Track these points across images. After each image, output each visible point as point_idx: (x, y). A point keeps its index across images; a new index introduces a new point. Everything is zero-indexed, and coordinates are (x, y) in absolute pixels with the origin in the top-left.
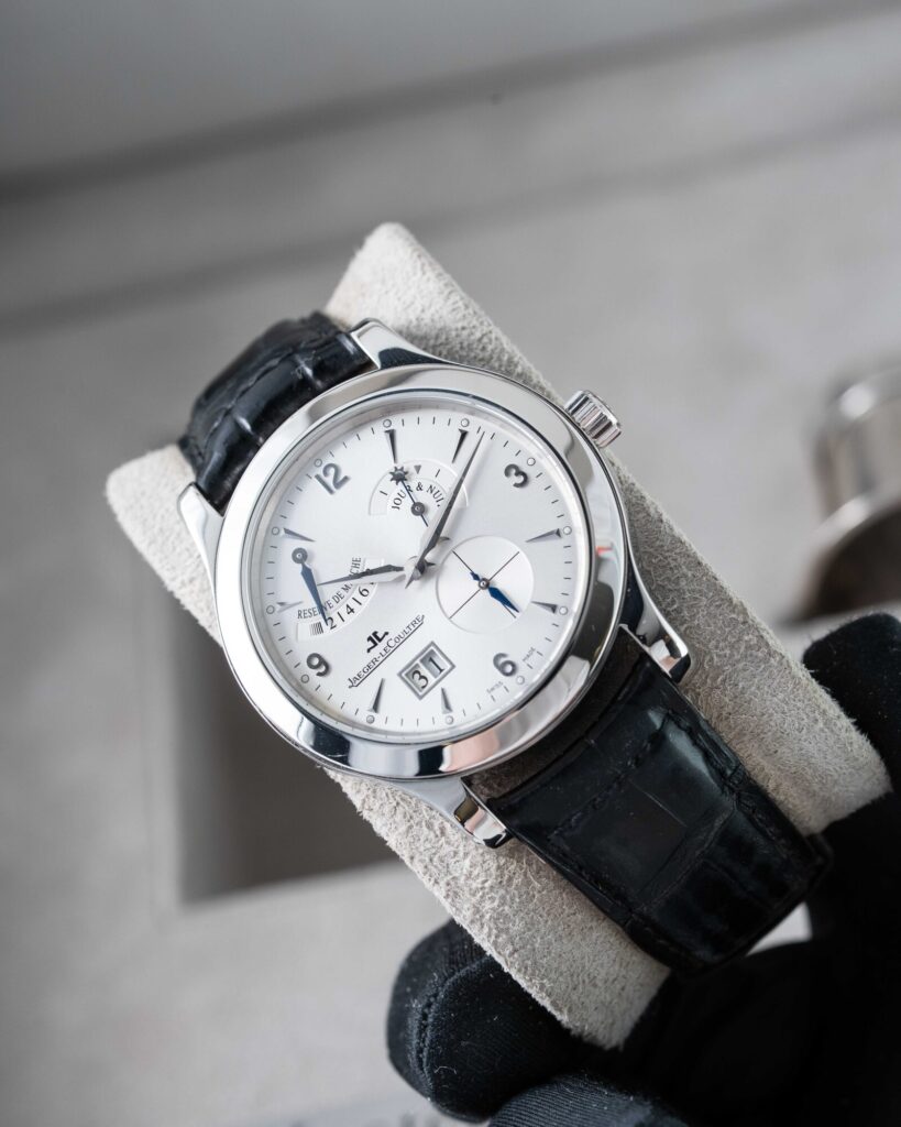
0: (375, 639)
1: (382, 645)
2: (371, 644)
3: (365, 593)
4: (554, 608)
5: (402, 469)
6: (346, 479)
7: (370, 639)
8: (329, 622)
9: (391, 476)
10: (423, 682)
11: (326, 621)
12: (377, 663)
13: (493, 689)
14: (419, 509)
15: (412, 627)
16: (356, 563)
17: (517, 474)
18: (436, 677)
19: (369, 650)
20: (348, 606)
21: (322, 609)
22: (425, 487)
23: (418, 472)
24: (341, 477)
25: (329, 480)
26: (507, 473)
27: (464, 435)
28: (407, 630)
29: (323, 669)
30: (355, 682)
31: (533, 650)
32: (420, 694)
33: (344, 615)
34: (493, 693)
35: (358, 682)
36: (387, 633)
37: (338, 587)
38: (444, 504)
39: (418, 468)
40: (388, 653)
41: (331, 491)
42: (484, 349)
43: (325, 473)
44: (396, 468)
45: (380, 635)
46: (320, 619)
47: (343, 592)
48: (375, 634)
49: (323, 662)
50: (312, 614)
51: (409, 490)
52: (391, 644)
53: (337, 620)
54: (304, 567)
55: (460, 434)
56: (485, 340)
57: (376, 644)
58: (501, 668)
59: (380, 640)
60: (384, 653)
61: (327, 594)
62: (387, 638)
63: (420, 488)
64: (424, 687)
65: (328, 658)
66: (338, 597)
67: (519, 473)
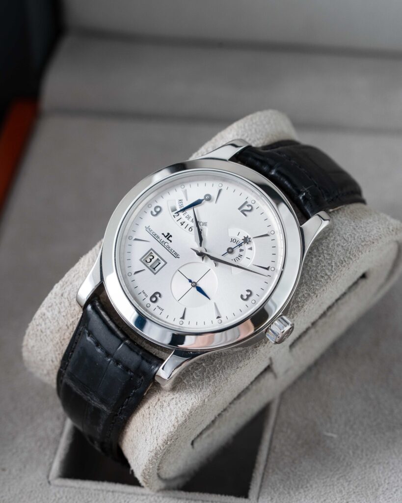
0: (168, 236)
1: (165, 240)
2: (166, 235)
3: (191, 230)
4: (183, 318)
5: (250, 241)
6: (245, 215)
7: (168, 234)
8: (177, 214)
9: (246, 237)
10: (149, 261)
11: (177, 213)
12: (157, 238)
13: (144, 293)
14: (230, 251)
15: (174, 253)
16: (205, 224)
17: (247, 295)
18: (150, 266)
19: (163, 234)
20: (184, 222)
21: (183, 210)
22: (241, 253)
23: (249, 249)
24: (246, 213)
25: (246, 208)
26: (248, 291)
27: (267, 269)
28: (172, 251)
29: (155, 213)
30: (148, 229)
31: (163, 310)
32: (142, 260)
33: (180, 221)
34: (142, 293)
35: (148, 230)
36: (171, 241)
37: (193, 217)
38: (233, 262)
39: (251, 249)
40: (162, 243)
41: (239, 209)
42: (322, 277)
43: (248, 206)
44: (250, 238)
45: (170, 239)
46: (179, 209)
47: (191, 219)
48: (171, 236)
49: (158, 213)
50: (180, 206)
51: (240, 245)
52: (166, 244)
53: (178, 218)
54: (203, 200)
55: (267, 267)
56: (326, 277)
57: (166, 237)
58: (154, 296)
59: (168, 239)
60: (162, 241)
61: (190, 212)
62: (169, 242)
63: (241, 250)
64: (146, 261)
65: (160, 215)
66: (188, 217)
67: (248, 296)
